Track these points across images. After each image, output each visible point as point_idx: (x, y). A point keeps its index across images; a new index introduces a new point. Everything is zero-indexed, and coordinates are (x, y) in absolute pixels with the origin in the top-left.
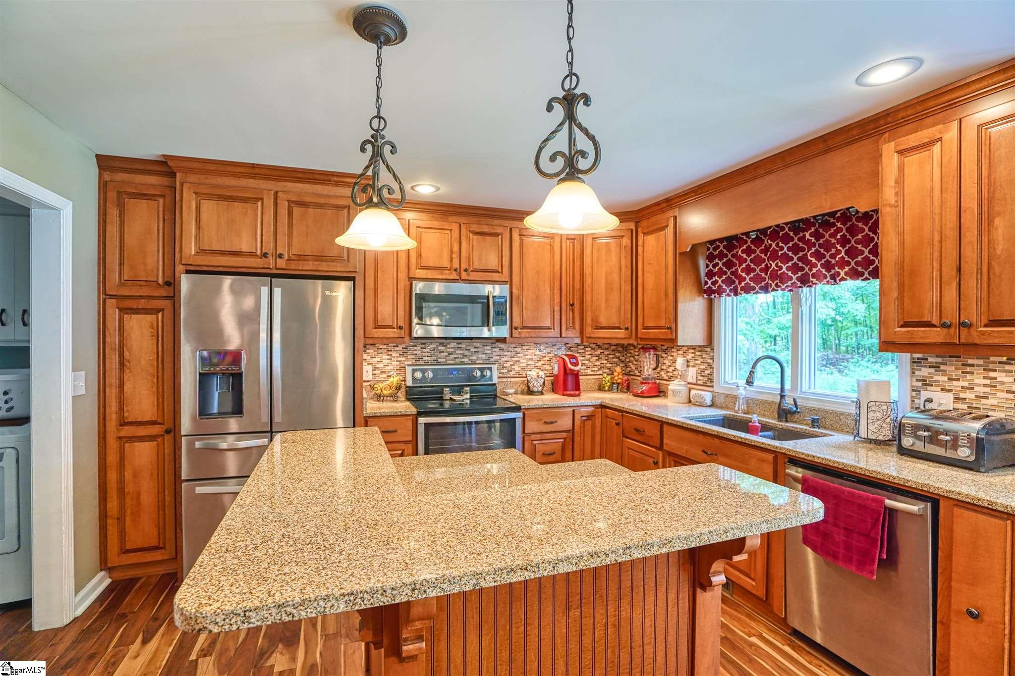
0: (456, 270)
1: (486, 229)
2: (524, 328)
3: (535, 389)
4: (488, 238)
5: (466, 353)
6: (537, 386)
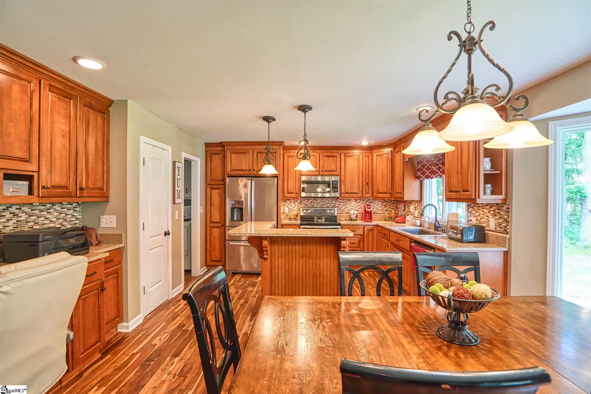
0: (318, 171)
1: (330, 154)
2: (346, 193)
3: (353, 219)
4: (331, 158)
5: (325, 203)
6: (354, 217)
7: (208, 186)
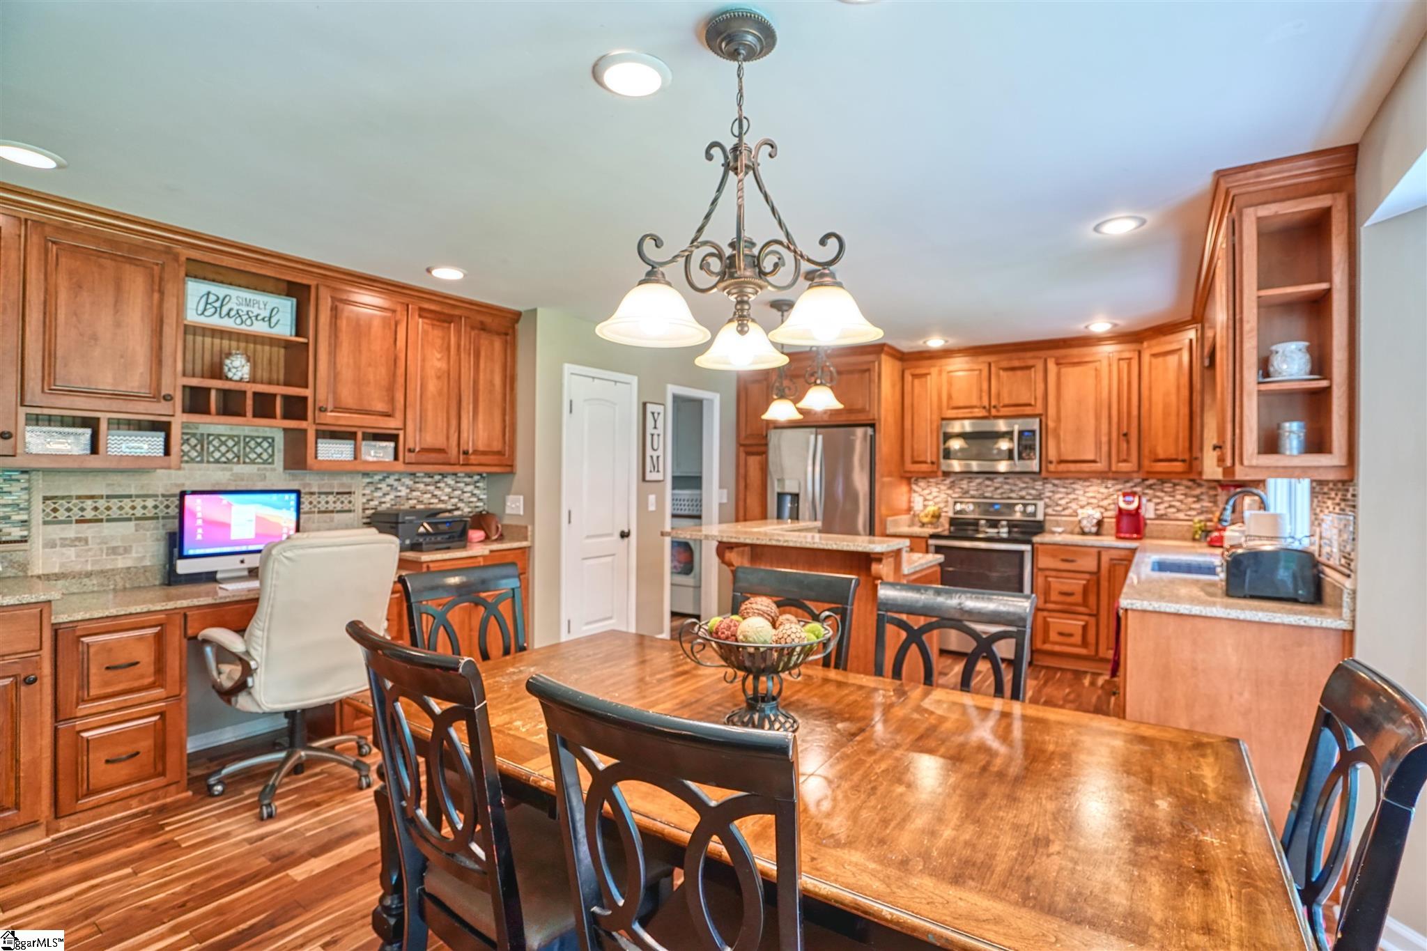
0: (984, 408)
1: (1016, 363)
2: (1061, 462)
3: (1087, 530)
4: (1019, 373)
5: (1014, 488)
6: (1089, 526)
7: (742, 449)
